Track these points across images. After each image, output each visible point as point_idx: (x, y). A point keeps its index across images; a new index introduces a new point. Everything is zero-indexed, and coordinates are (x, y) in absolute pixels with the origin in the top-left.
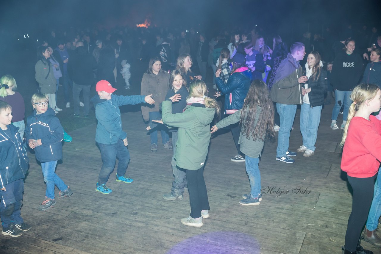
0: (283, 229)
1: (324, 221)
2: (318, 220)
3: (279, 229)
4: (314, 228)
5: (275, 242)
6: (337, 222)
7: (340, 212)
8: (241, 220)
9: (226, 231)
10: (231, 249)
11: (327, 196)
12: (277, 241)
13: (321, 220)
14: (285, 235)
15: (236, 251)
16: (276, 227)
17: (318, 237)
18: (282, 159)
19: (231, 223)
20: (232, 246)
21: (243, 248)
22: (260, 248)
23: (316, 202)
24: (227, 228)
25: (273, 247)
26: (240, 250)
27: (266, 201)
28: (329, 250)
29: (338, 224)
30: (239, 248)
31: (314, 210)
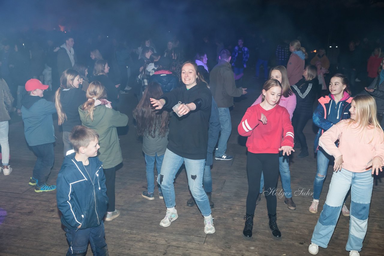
1: (228, 204)
2: (223, 204)
4: (220, 211)
5: (186, 226)
6: (240, 204)
7: (242, 195)
8: (156, 209)
9: (141, 220)
10: (146, 236)
11: (231, 182)
12: (188, 225)
13: (226, 204)
14: (195, 219)
15: (150, 237)
16: (187, 213)
17: (223, 218)
18: (223, 158)
19: (146, 212)
20: (147, 233)
21: (157, 235)
22: (172, 233)
23: (222, 188)
24: (142, 217)
25: (184, 231)
26: (154, 236)
27: (179, 190)
28: (232, 229)
29: (240, 205)
30: (153, 234)
31: (220, 195)
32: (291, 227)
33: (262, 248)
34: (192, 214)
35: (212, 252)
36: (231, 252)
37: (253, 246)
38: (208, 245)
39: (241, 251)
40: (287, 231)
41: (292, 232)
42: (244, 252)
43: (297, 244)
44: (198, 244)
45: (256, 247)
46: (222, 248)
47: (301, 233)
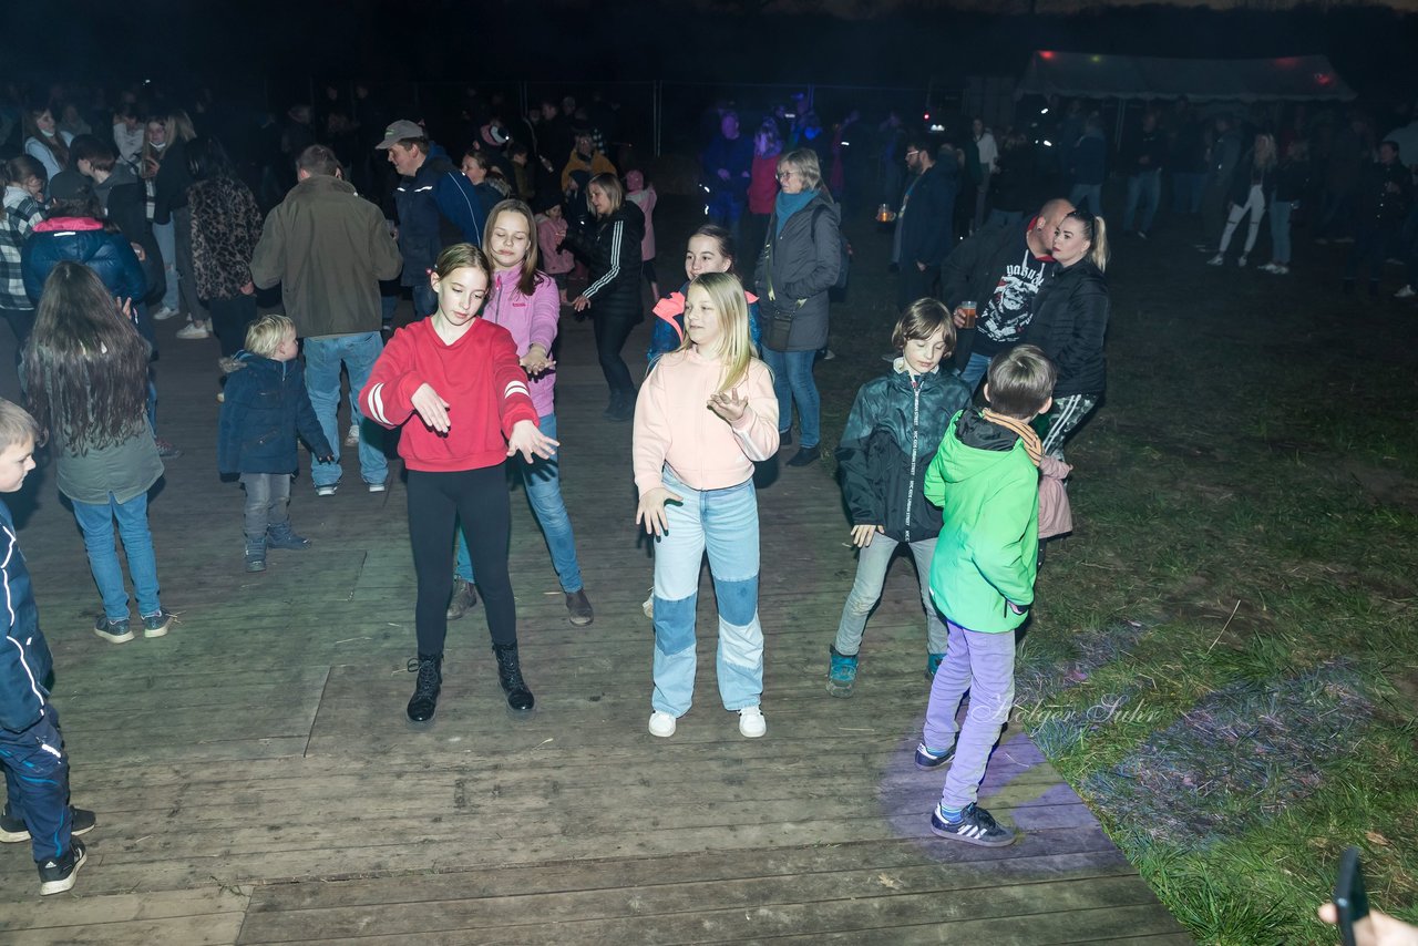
0: (266, 671)
1: (377, 623)
2: (362, 626)
3: (253, 674)
4: (353, 647)
5: (241, 714)
8: (133, 680)
9: (84, 722)
10: (102, 770)
11: (385, 556)
12: (248, 709)
13: (373, 623)
14: (272, 687)
15: (119, 770)
16: (241, 672)
17: (364, 668)
19: (101, 694)
20: (108, 761)
21: (142, 758)
22: (196, 743)
23: (356, 578)
24: (86, 711)
25: (236, 730)
26: (134, 765)
27: (211, 605)
28: (393, 696)
30: (130, 759)
31: (350, 601)
32: (564, 659)
33: (484, 733)
34: (262, 674)
35: (331, 776)
36: (392, 762)
37: (458, 733)
38: (320, 759)
39: (420, 754)
40: (556, 672)
41: (568, 671)
42: (431, 757)
43: (582, 702)
44: (287, 759)
45: (465, 733)
46: (362, 759)
47: (592, 671)
